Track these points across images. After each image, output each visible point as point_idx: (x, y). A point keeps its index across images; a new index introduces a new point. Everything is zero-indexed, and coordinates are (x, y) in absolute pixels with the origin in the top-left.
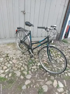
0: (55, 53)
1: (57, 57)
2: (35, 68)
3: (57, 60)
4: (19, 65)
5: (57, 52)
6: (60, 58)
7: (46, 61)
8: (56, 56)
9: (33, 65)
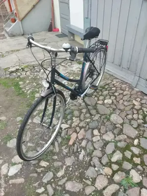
0: (125, 158)
1: (110, 167)
3: (95, 167)
5: (140, 167)
8: (111, 162)
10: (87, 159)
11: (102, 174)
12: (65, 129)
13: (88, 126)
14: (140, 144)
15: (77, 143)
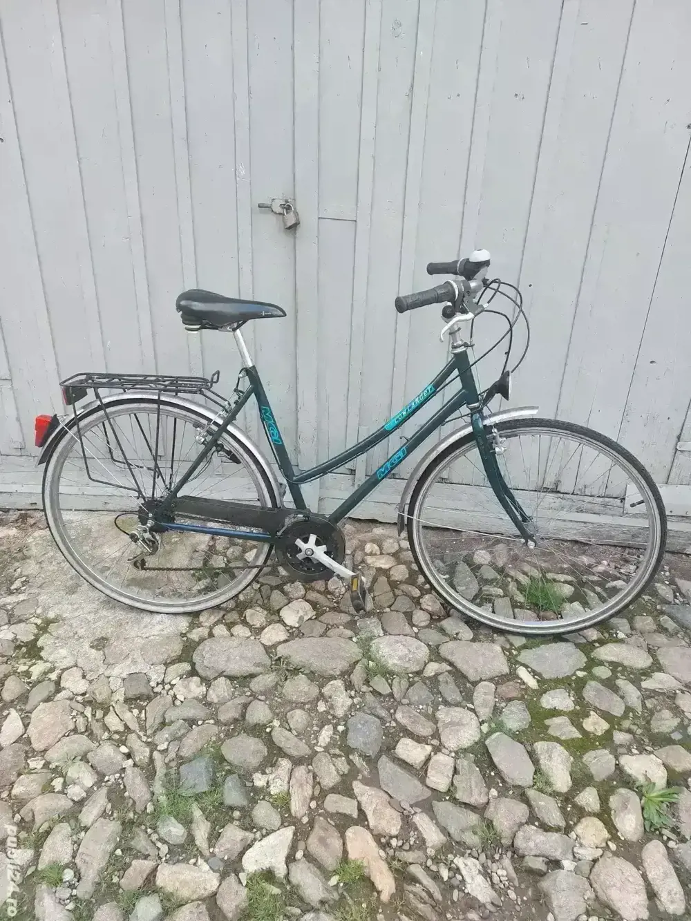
1: (581, 813)
2: (185, 893)
3: (555, 864)
4: (58, 783)
5: (620, 737)
6: (631, 852)
7: (382, 841)
8: (567, 799)
9: (191, 839)
10: (504, 870)
11: (595, 861)
12: (290, 859)
13: (355, 758)
14: (540, 675)
15: (409, 857)
